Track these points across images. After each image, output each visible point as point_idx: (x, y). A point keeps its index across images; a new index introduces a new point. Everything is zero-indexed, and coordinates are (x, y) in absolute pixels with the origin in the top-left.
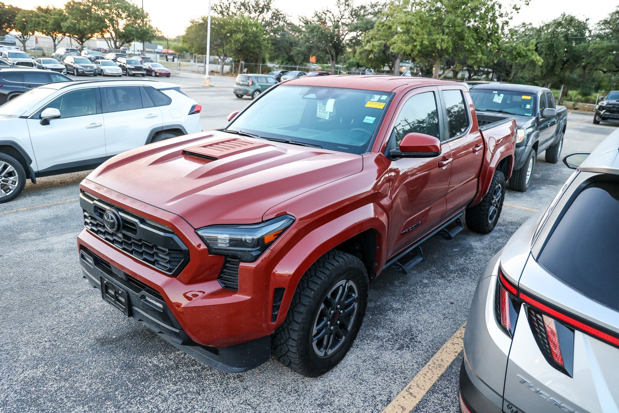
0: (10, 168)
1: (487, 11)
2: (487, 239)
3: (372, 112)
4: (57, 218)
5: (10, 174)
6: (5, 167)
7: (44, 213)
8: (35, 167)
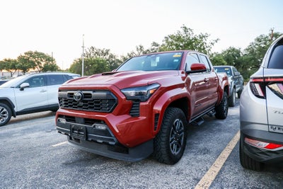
0: (5, 110)
1: (201, 46)
2: (225, 121)
3: (176, 58)
4: (28, 129)
5: (4, 113)
6: (2, 110)
7: (22, 128)
8: (16, 110)
